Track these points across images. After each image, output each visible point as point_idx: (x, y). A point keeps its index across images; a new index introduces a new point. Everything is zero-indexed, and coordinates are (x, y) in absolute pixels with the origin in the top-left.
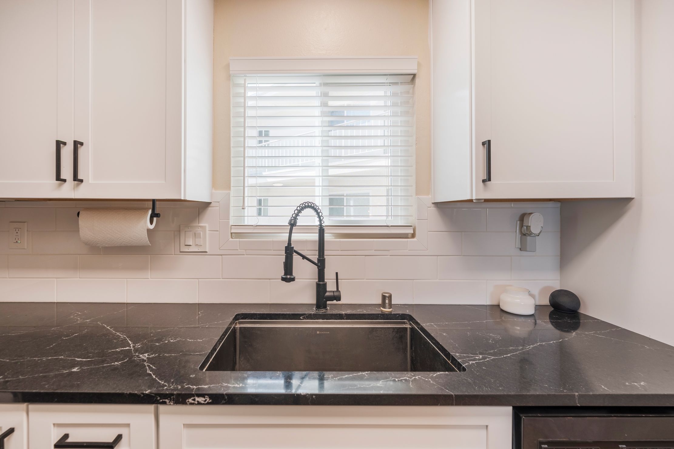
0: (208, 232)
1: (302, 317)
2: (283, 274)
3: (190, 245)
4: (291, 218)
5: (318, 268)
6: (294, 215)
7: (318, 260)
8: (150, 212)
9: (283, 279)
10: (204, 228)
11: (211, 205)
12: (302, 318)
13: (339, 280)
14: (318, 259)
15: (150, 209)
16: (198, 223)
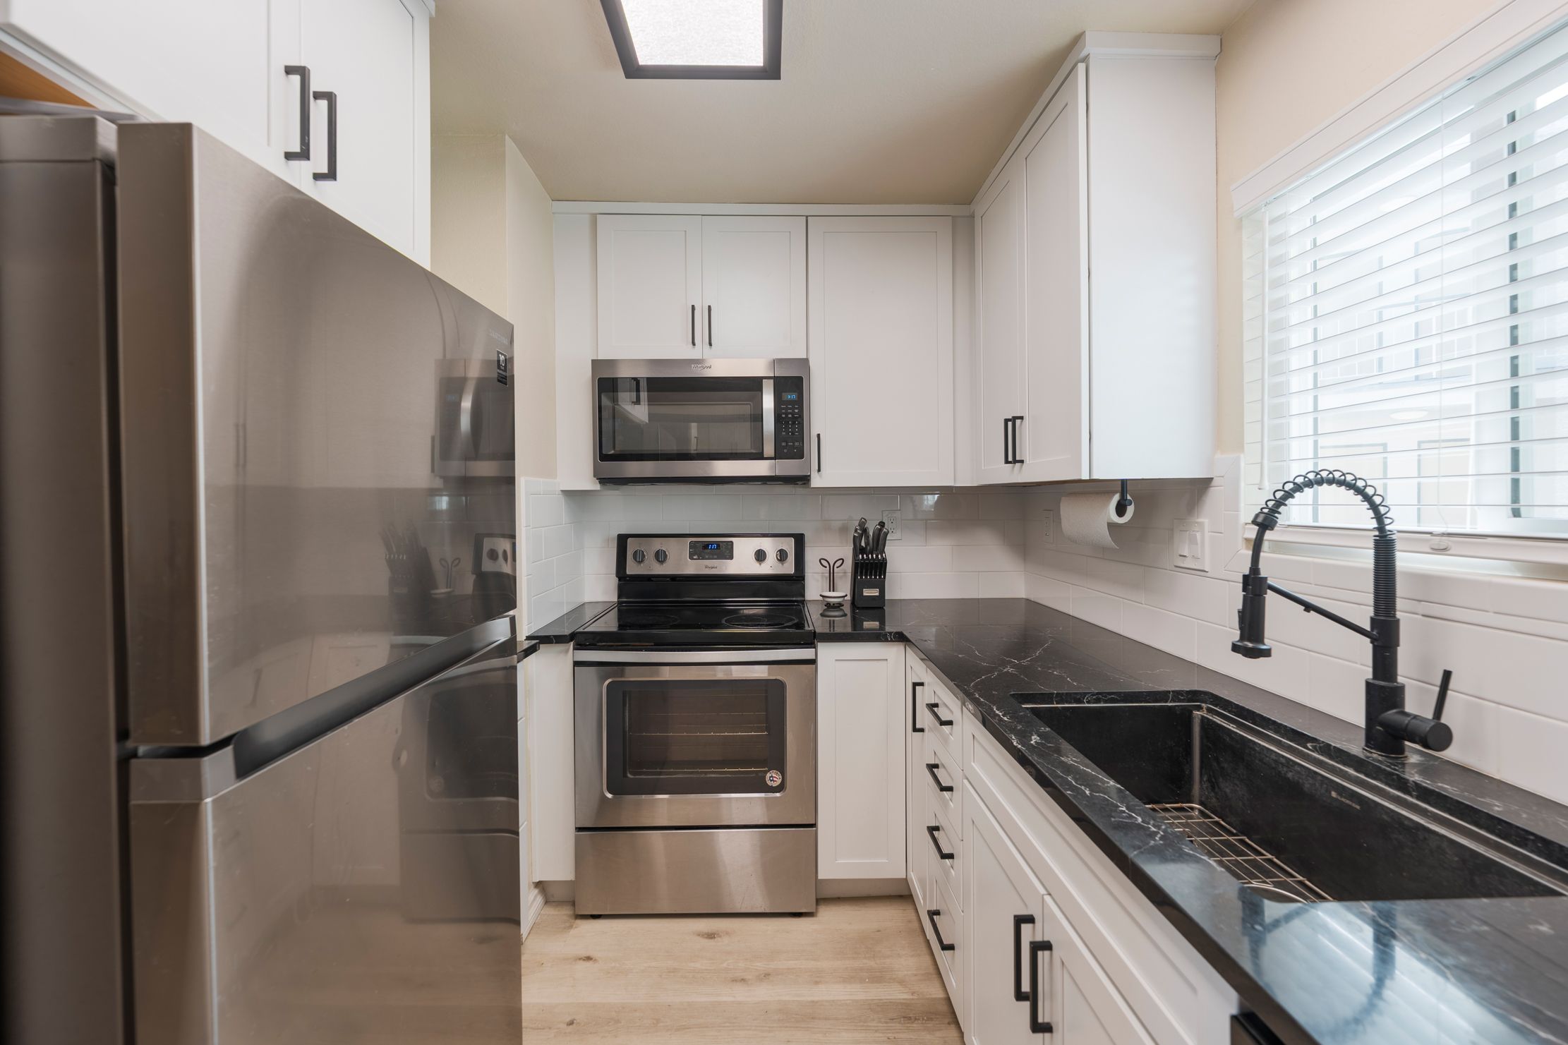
0: (1207, 535)
1: (1311, 746)
2: (1237, 638)
3: (1185, 556)
4: (1262, 509)
5: (1372, 642)
6: (1271, 504)
7: (1373, 621)
8: (1117, 497)
9: (1235, 648)
10: (1201, 524)
11: (1214, 483)
12: (1310, 748)
13: (1449, 693)
14: (1372, 619)
15: (1117, 493)
16: (1198, 518)
